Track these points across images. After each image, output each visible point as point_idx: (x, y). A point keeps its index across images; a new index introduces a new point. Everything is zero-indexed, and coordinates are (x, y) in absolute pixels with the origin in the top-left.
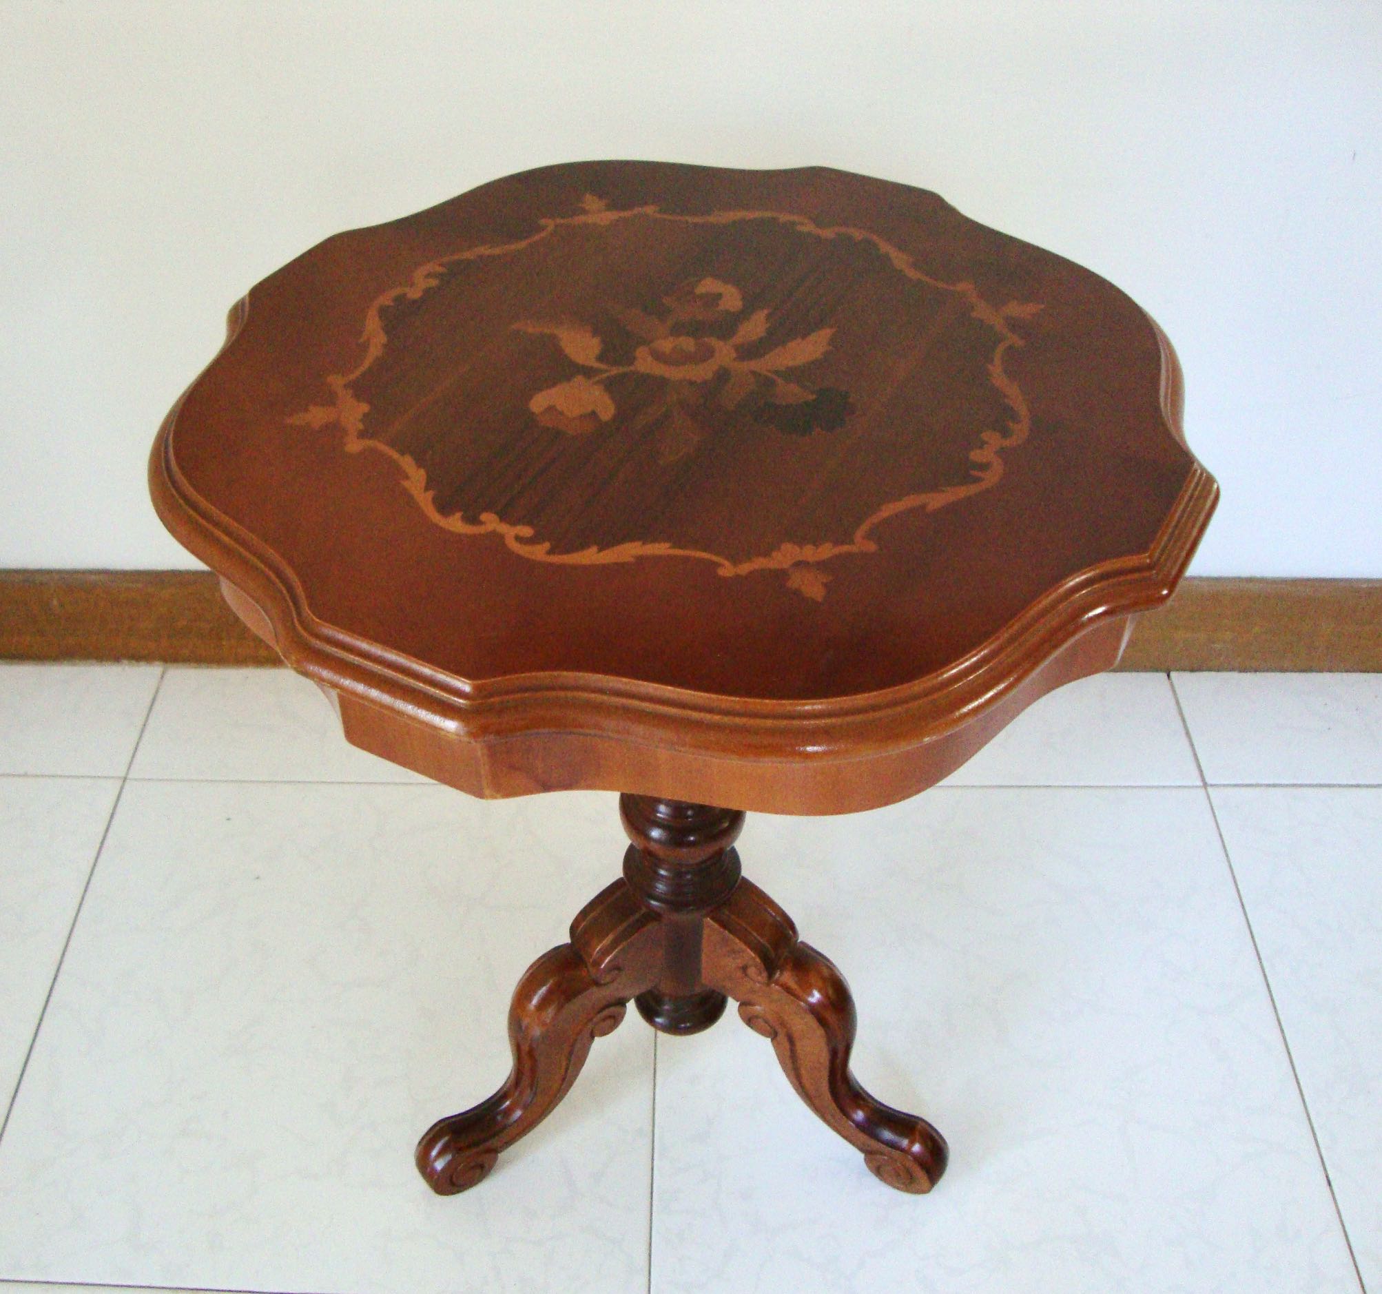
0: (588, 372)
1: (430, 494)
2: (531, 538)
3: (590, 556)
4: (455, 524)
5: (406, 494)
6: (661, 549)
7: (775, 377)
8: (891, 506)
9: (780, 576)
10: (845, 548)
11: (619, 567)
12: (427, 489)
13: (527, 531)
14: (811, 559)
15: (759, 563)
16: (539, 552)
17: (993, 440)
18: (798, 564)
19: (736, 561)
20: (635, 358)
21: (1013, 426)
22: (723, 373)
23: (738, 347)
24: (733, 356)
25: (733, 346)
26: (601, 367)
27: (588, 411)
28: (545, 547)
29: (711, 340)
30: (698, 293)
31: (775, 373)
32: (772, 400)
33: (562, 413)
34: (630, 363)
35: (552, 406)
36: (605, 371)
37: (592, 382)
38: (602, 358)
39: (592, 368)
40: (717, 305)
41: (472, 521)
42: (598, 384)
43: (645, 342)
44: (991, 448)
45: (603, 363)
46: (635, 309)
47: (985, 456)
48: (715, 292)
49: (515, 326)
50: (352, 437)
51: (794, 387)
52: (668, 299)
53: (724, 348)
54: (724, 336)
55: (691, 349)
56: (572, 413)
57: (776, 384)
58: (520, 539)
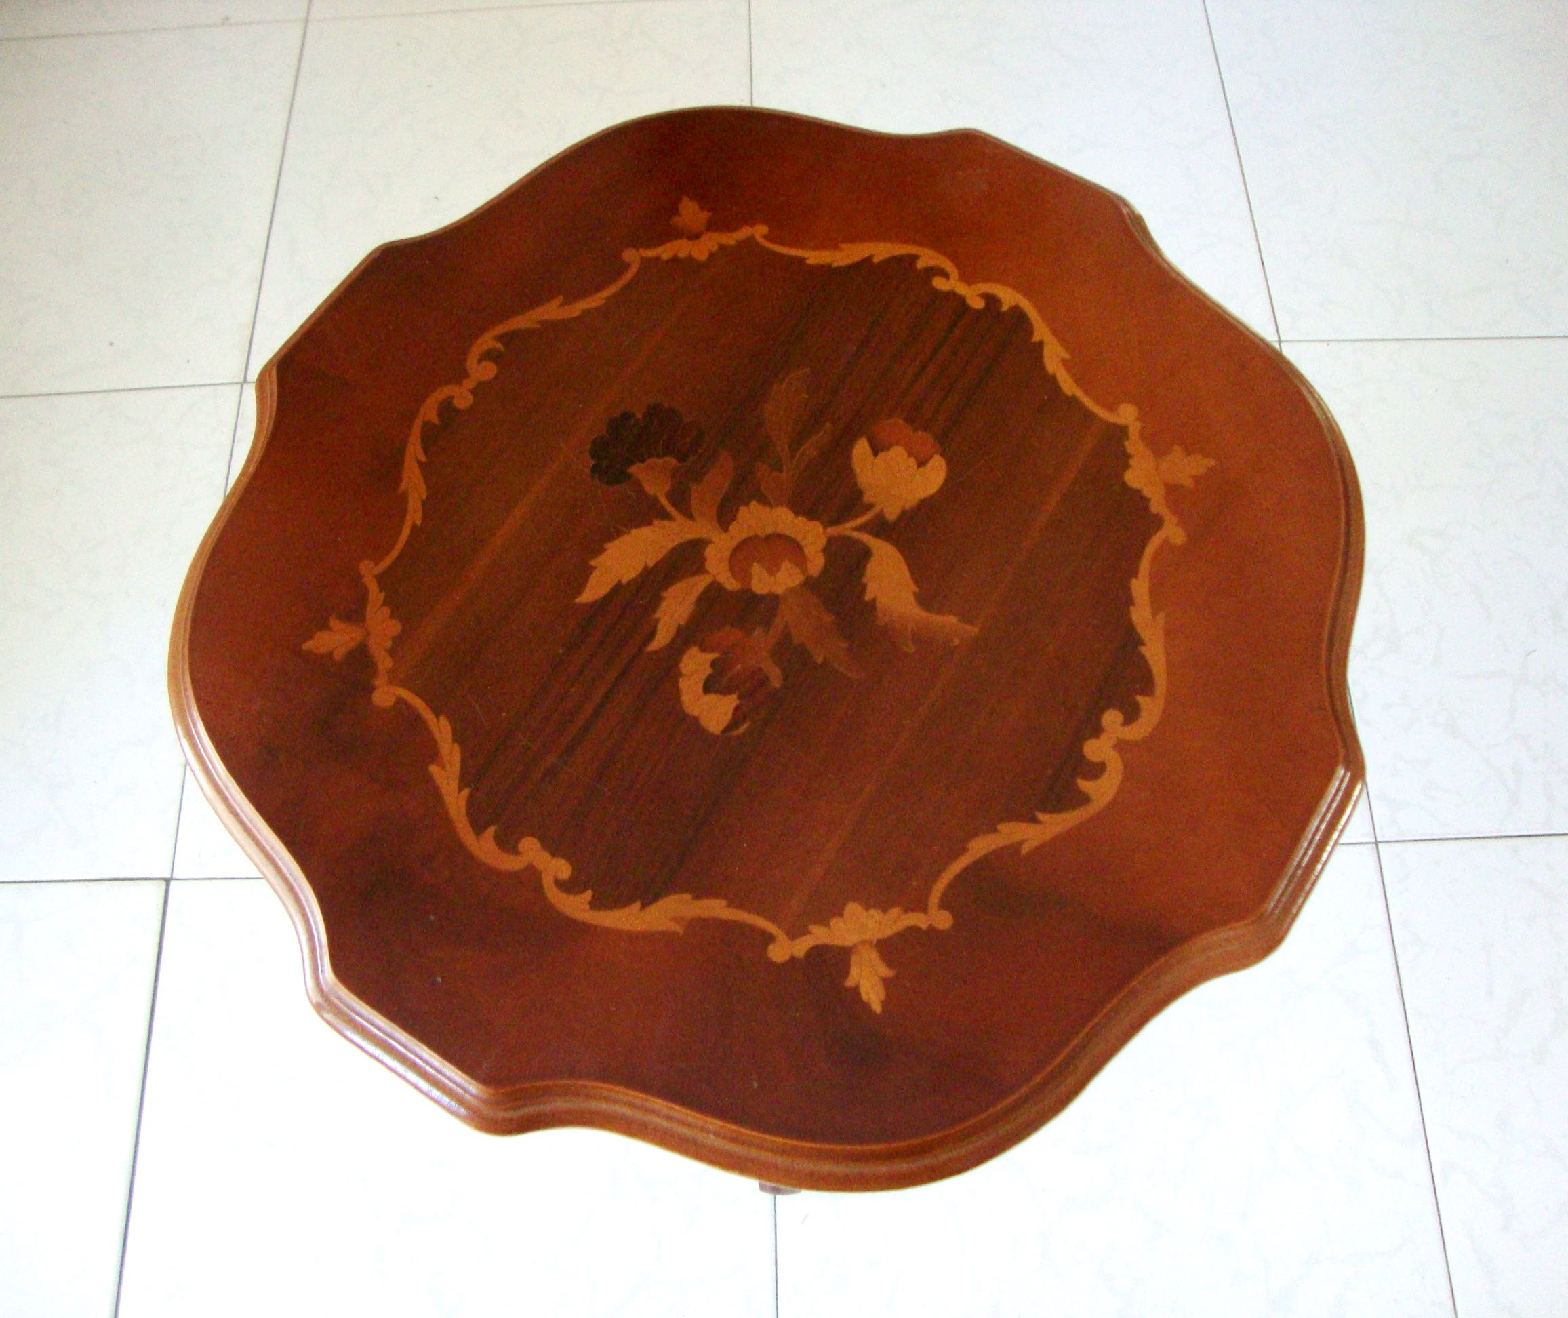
0: (880, 528)
1: (1036, 337)
2: (934, 275)
3: (881, 251)
4: (1009, 297)
5: (1062, 341)
6: (814, 257)
8: (594, 305)
9: (713, 226)
10: (650, 253)
11: (853, 239)
12: (1041, 344)
13: (939, 283)
14: (684, 242)
15: (731, 239)
16: (927, 258)
17: (462, 397)
18: (695, 236)
19: (749, 242)
20: (825, 550)
21: (434, 418)
22: (725, 518)
23: (700, 569)
24: (710, 551)
25: (706, 572)
26: (866, 538)
27: (881, 455)
28: (920, 265)
29: (731, 584)
30: (734, 696)
31: (665, 516)
32: (678, 465)
33: (910, 454)
34: (831, 541)
35: (921, 469)
36: (859, 529)
37: (876, 509)
38: (866, 554)
39: (877, 535)
40: (713, 664)
41: (991, 300)
42: (870, 506)
43: (811, 584)
44: (469, 384)
45: (862, 543)
46: (820, 660)
47: (481, 371)
48: (712, 698)
49: (973, 630)
50: (1134, 429)
51: (650, 489)
52: (776, 683)
53: (718, 569)
54: (714, 594)
55: (757, 569)
56: (897, 454)
57: (669, 496)
58: (945, 275)
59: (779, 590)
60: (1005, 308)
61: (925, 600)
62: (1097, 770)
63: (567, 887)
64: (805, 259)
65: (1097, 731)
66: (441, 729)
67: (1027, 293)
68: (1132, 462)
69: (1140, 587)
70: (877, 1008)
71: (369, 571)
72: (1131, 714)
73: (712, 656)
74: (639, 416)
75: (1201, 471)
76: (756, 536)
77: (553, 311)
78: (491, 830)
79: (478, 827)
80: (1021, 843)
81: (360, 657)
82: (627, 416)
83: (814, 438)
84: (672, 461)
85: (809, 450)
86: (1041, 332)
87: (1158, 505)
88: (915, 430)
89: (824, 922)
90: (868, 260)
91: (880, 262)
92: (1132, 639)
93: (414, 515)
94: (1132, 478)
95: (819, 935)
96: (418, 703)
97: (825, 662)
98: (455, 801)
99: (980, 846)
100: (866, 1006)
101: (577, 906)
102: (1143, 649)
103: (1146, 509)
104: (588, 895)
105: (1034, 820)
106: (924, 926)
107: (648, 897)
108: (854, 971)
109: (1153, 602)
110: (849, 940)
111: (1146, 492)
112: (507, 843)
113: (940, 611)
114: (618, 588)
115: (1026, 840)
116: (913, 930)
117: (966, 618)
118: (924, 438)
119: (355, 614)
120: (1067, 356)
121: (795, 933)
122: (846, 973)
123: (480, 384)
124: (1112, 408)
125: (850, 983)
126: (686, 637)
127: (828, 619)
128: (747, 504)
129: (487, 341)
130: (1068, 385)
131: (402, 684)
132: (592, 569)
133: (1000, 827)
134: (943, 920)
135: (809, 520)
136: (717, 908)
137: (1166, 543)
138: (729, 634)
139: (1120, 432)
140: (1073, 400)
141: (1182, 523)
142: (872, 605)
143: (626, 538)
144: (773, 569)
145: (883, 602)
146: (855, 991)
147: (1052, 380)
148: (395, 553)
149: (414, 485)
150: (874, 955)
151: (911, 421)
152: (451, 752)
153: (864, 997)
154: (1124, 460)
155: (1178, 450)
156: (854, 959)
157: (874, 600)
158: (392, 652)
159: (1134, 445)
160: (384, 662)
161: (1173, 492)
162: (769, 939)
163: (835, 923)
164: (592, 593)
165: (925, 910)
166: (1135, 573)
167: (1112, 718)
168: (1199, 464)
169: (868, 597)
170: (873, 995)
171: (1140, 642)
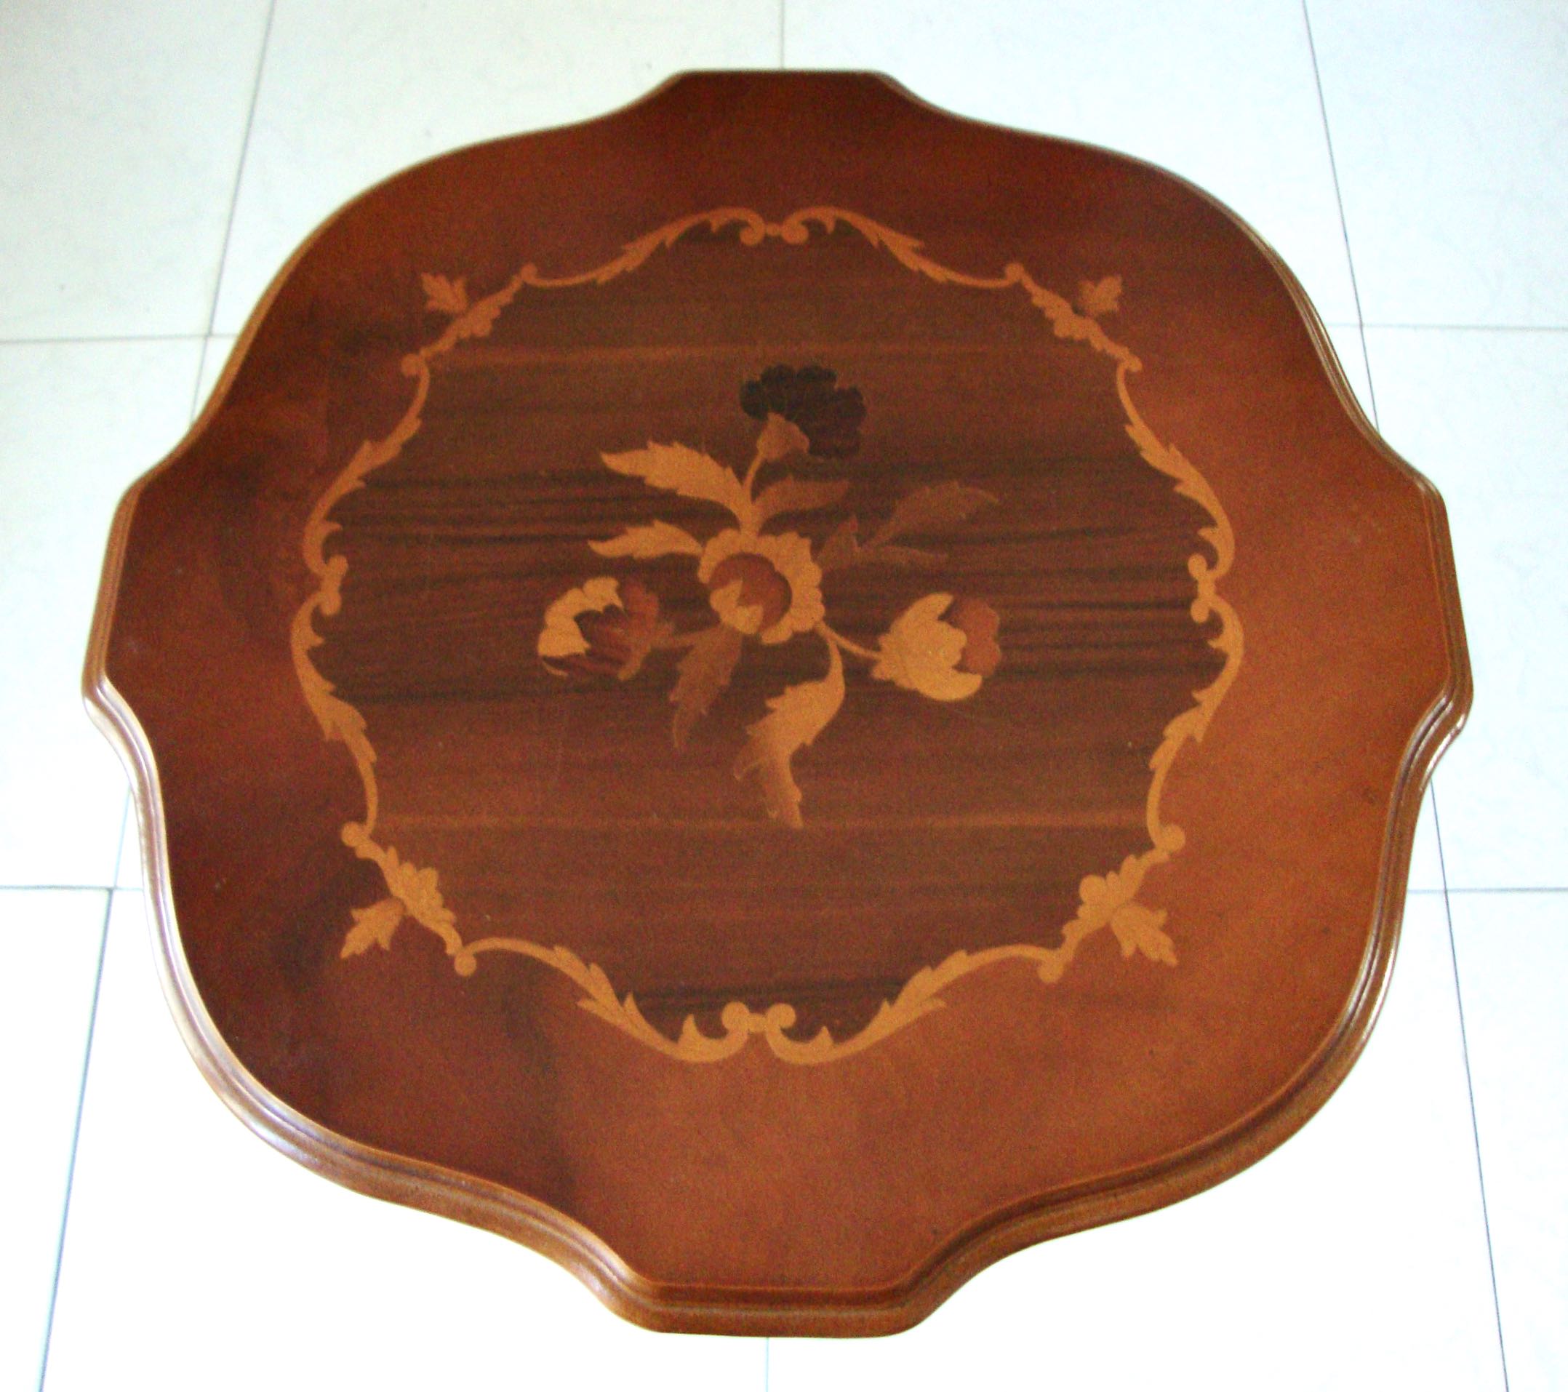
1: (1200, 695)
2: (1202, 554)
3: (1194, 486)
4: (1231, 641)
6: (1139, 432)
7: (751, 473)
9: (1106, 320)
10: (1030, 285)
12: (1195, 704)
13: (1196, 565)
14: (1066, 307)
15: (1101, 343)
16: (1221, 536)
17: (754, 233)
18: (1078, 311)
19: (1112, 364)
20: (796, 635)
21: (715, 226)
22: (773, 526)
23: (702, 537)
24: (728, 535)
25: (704, 545)
26: (837, 667)
27: (944, 626)
28: (1205, 533)
29: (704, 575)
30: (587, 645)
31: (741, 475)
32: (806, 452)
33: (964, 652)
34: (813, 633)
35: (955, 672)
36: (843, 652)
37: (875, 655)
38: (818, 673)
39: (847, 672)
40: (611, 609)
41: (1215, 625)
42: (878, 649)
43: (750, 645)
44: (772, 230)
45: (829, 666)
46: (672, 698)
47: (794, 231)
48: (573, 628)
49: (797, 822)
50: (1159, 855)
51: (761, 444)
52: (623, 675)
53: (711, 554)
54: (687, 564)
55: (735, 588)
56: (954, 640)
57: (766, 465)
58: (1212, 563)
59: (726, 618)
60: (1214, 644)
61: (801, 759)
62: (714, 1030)
63: (318, 620)
64: (1130, 423)
65: (758, 1006)
66: (409, 426)
67: (1249, 654)
68: (1111, 876)
69: (959, 965)
70: (346, 952)
71: (529, 275)
72: (801, 1032)
73: (618, 603)
74: (836, 386)
75: (1154, 956)
76: (770, 565)
77: (903, 248)
78: (336, 526)
79: (332, 515)
80: (589, 996)
81: (440, 322)
82: (830, 376)
83: (918, 553)
84: (805, 444)
85: (901, 556)
86: (1211, 697)
87: (1074, 932)
88: (996, 639)
89: (402, 858)
90: (1174, 481)
91: (1180, 495)
92: (892, 987)
93: (604, 274)
94: (1091, 887)
95: (386, 859)
96: (422, 393)
97: (674, 706)
98: (349, 480)
99: (561, 959)
100: (341, 942)
101: (303, 637)
102: (885, 1006)
103: (1062, 922)
104: (319, 641)
105: (621, 998)
106: (450, 951)
107: (345, 692)
108: (371, 912)
109: (948, 988)
110: (397, 889)
111: (1082, 911)
112: (330, 547)
113: (798, 781)
114: (639, 481)
115: (594, 999)
116: (439, 943)
117: (805, 810)
118: (992, 654)
119: (476, 293)
120: (1199, 739)
121: (379, 838)
122: (364, 905)
123: (779, 239)
124: (1165, 818)
125: (356, 914)
126: (624, 569)
127: (724, 681)
128: (802, 535)
129: (828, 216)
130: (1162, 760)
131: (432, 371)
132: (645, 447)
133: (593, 966)
134: (465, 965)
135: (822, 602)
136: (365, 756)
137: (1033, 966)
138: (648, 604)
139: (1142, 844)
140: (1148, 775)
141: (1072, 968)
142: (766, 712)
143: (696, 456)
144: (745, 600)
145: (774, 721)
146: (351, 923)
147: (1158, 739)
148: (558, 283)
149: (635, 255)
150: (396, 921)
151: (1004, 629)
152: (390, 449)
153: (350, 936)
154: (1107, 866)
155: (1161, 916)
156: (381, 905)
157: (772, 711)
158: (459, 344)
159: (1134, 868)
160: (444, 344)
161: (1104, 939)
162: (360, 818)
163: (408, 869)
164: (618, 463)
165: (466, 941)
166: (972, 948)
167: (784, 1015)
168: (1161, 950)
169: (771, 703)
170: (355, 943)
171: (892, 997)
